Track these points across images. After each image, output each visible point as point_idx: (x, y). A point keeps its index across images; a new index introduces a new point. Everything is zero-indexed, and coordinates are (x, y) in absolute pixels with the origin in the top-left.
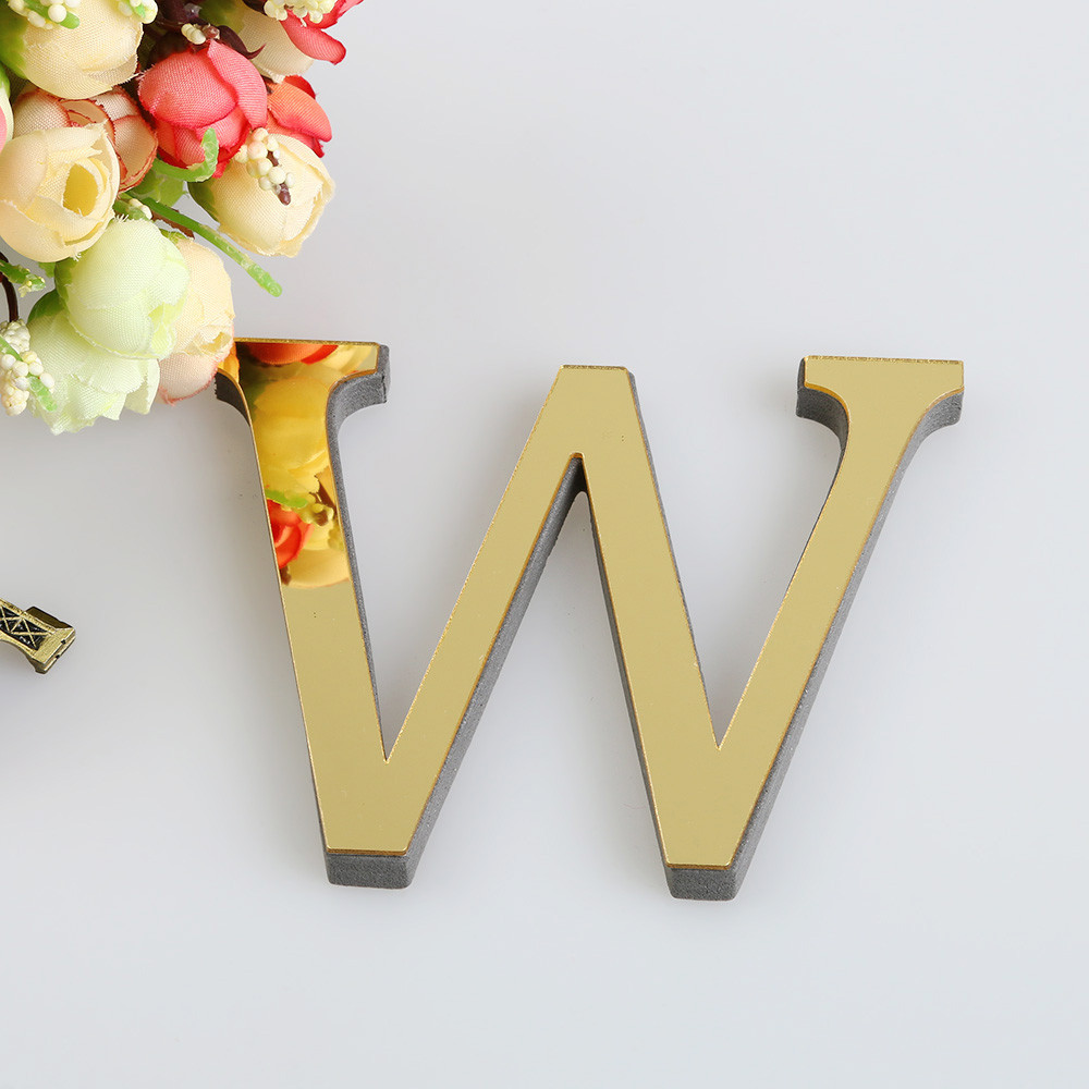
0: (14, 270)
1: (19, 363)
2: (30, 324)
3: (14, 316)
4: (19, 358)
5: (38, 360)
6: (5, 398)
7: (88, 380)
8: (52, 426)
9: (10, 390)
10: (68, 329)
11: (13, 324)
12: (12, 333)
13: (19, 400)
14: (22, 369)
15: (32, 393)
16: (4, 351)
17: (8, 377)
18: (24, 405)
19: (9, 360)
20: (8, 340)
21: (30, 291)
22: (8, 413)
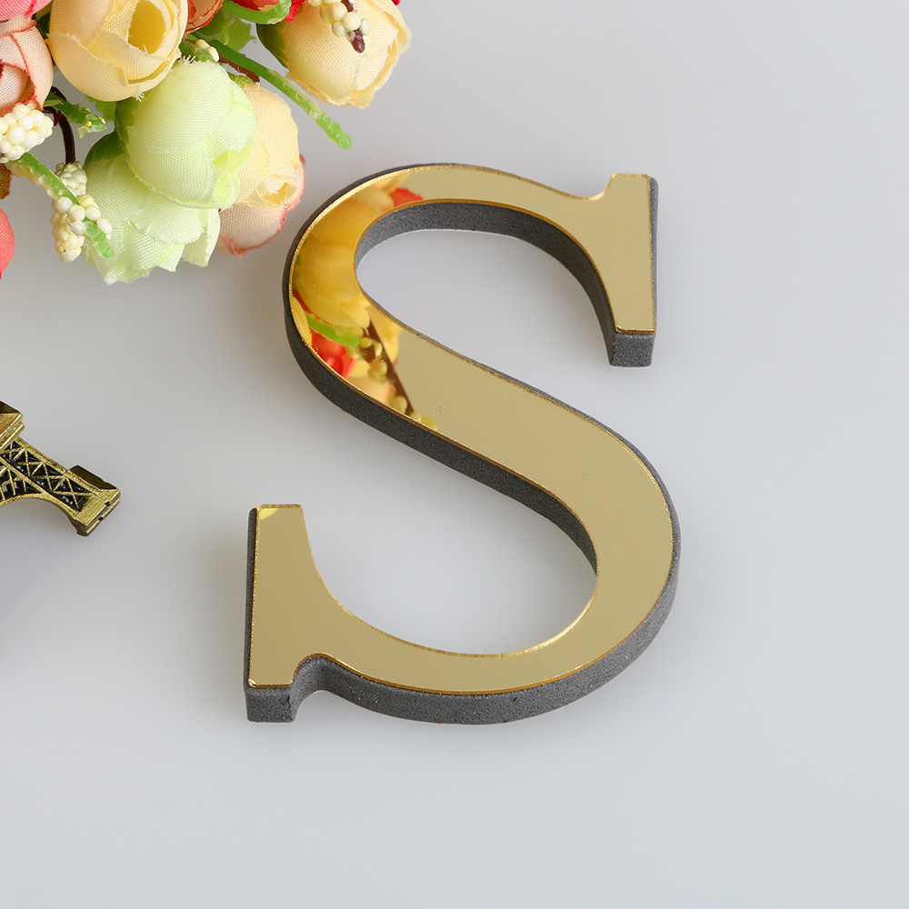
0: (74, 109)
1: (76, 206)
2: (87, 167)
3: (70, 158)
4: (76, 201)
5: (96, 205)
6: (59, 243)
7: (146, 228)
8: (105, 274)
9: (65, 235)
10: (128, 174)
11: (70, 166)
12: (68, 175)
13: (74, 245)
14: (79, 214)
15: (87, 239)
16: (60, 193)
17: (63, 222)
18: (78, 252)
19: (65, 203)
20: (65, 182)
21: (89, 131)
22: (62, 259)
